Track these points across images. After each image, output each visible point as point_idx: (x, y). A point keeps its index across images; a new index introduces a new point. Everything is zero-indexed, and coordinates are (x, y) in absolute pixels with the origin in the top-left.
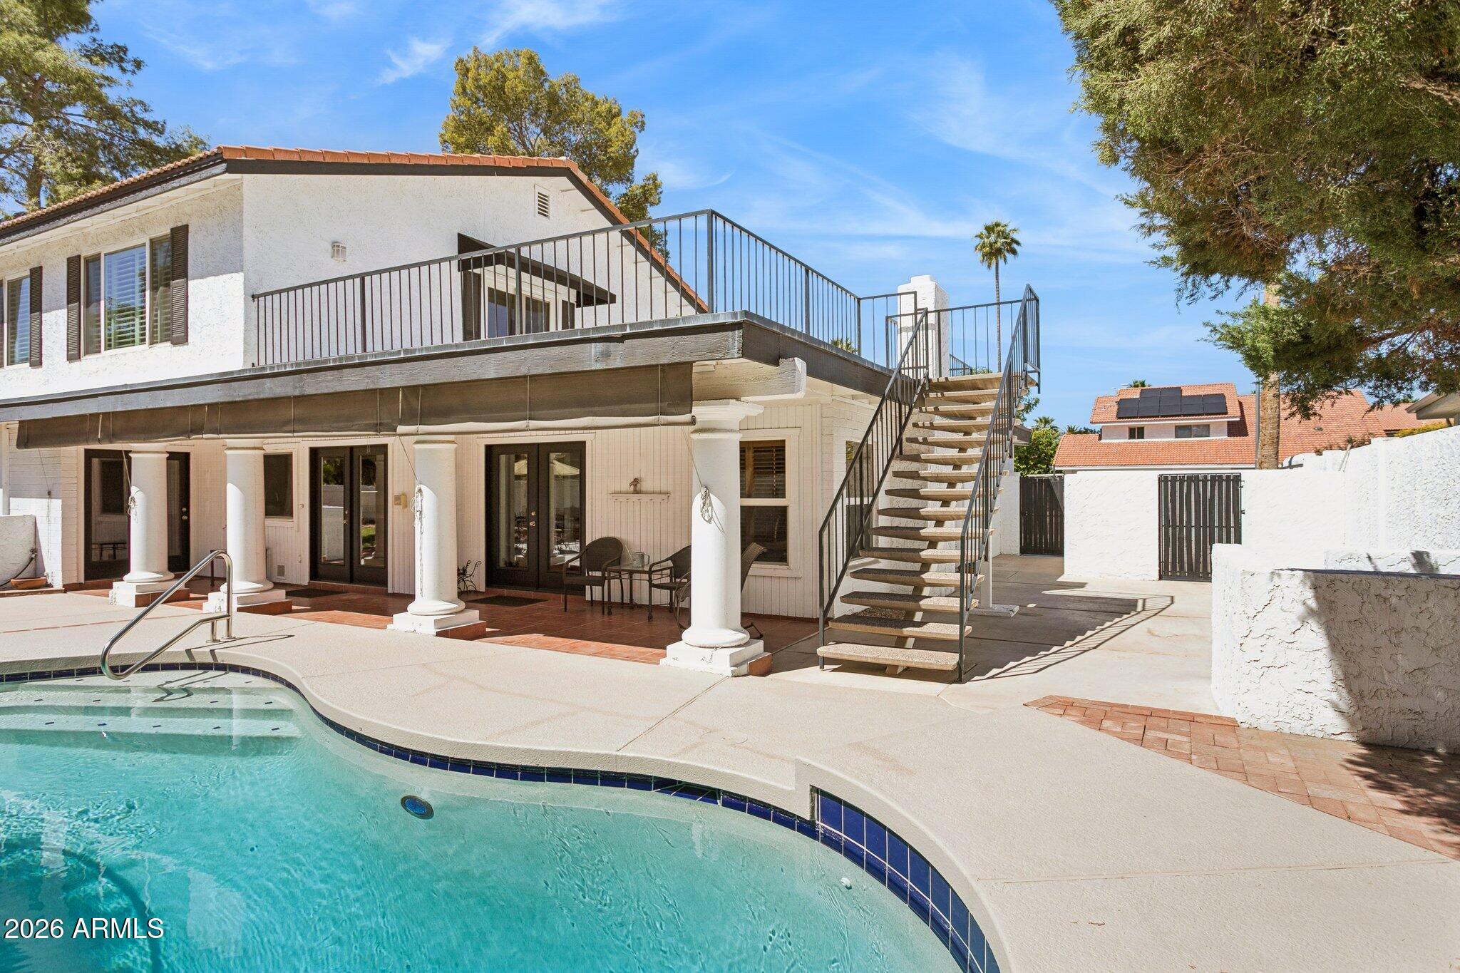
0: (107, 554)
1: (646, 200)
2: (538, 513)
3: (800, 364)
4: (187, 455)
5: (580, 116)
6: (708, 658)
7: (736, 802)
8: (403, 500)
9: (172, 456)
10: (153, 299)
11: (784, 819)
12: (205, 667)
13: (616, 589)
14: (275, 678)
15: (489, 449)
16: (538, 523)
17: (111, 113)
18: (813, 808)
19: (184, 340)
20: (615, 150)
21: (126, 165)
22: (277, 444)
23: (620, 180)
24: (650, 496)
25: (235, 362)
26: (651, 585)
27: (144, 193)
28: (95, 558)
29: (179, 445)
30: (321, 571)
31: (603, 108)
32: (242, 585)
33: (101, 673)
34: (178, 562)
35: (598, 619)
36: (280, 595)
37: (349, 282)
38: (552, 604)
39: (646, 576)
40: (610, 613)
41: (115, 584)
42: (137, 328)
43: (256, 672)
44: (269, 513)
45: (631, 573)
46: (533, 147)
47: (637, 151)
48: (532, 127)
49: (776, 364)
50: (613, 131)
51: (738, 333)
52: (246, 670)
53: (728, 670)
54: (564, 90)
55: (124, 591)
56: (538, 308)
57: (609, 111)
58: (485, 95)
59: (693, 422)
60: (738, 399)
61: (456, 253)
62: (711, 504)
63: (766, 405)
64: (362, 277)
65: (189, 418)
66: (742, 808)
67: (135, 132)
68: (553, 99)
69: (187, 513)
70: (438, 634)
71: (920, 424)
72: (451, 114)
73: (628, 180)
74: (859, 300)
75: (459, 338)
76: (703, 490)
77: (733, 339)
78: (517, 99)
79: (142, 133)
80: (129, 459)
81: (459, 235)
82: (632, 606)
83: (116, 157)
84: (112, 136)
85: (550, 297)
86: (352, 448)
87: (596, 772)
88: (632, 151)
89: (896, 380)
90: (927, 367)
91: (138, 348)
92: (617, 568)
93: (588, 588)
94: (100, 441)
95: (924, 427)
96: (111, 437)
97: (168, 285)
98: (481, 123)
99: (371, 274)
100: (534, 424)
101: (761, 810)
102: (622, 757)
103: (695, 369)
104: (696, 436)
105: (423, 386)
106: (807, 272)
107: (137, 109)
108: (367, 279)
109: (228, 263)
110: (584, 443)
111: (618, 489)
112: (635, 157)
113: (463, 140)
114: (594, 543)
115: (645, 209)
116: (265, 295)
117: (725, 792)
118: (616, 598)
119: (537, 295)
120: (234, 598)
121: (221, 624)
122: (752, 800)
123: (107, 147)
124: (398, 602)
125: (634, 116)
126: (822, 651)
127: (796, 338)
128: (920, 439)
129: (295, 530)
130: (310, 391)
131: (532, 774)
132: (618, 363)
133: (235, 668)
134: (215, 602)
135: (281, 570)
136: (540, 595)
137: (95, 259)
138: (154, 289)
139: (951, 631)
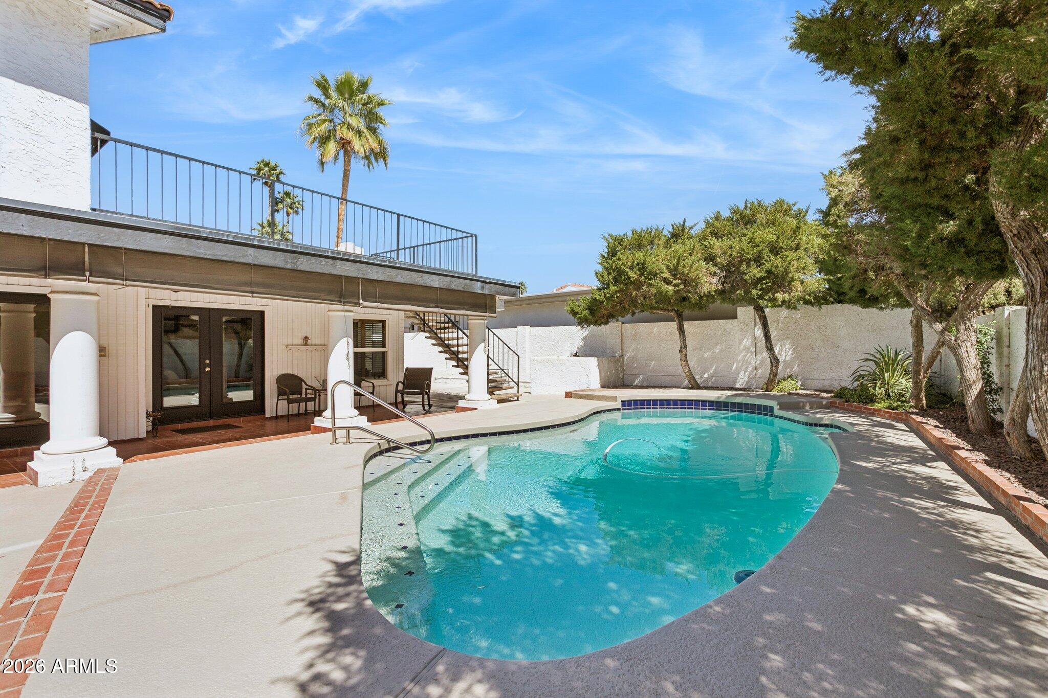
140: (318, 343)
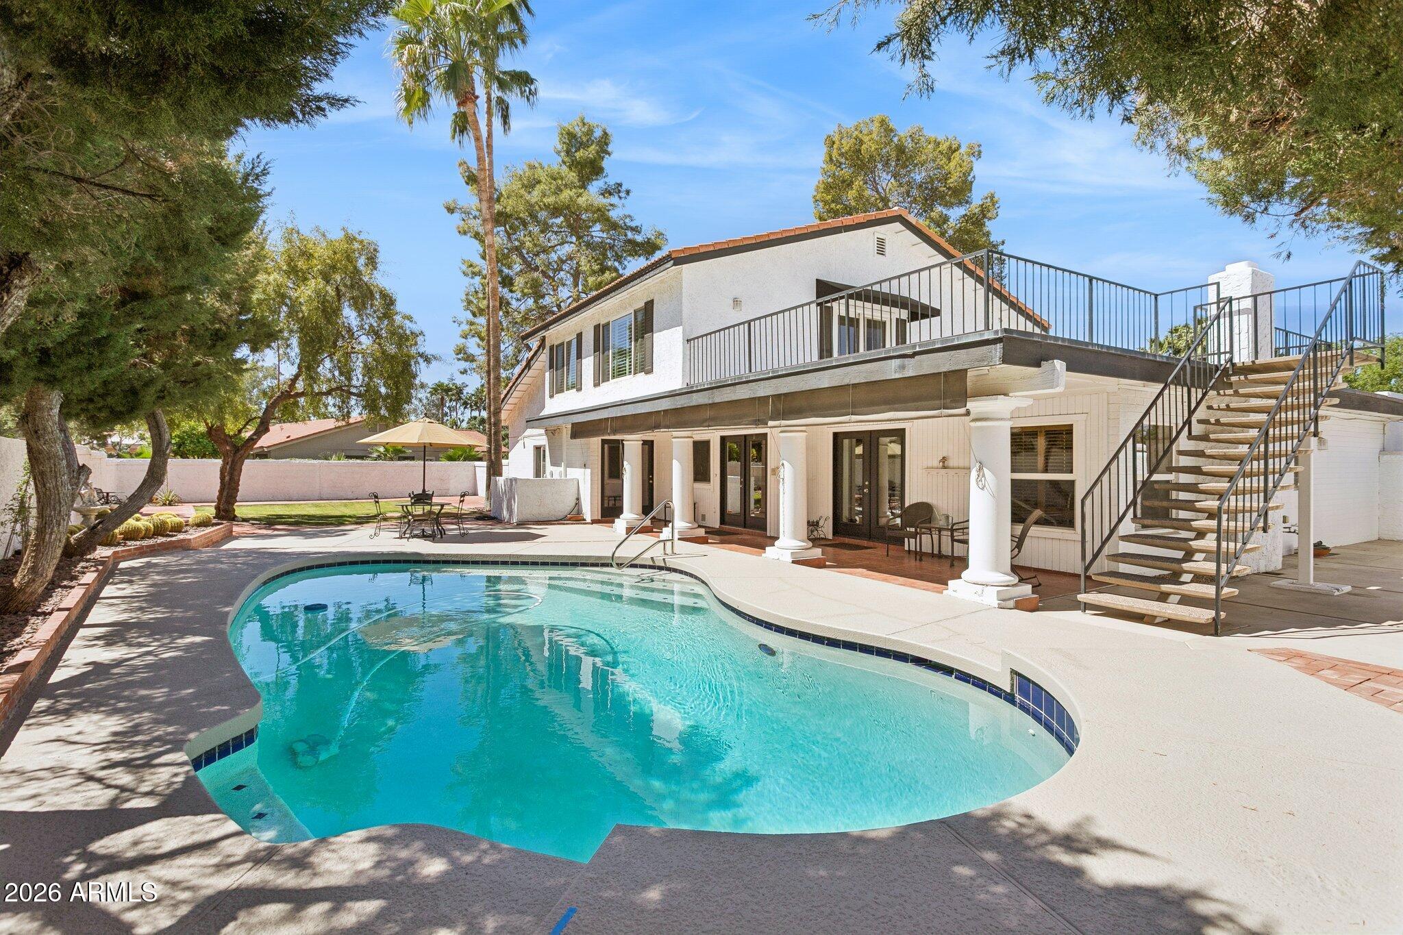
0: (612, 503)
1: (984, 216)
2: (870, 483)
3: (1059, 365)
4: (652, 442)
5: (924, 157)
6: (980, 592)
7: (964, 677)
8: (775, 471)
9: (645, 442)
10: (635, 346)
11: (995, 691)
12: (660, 568)
13: (926, 543)
14: (696, 578)
15: (836, 435)
16: (870, 490)
17: (614, 226)
18: (1012, 685)
19: (650, 371)
20: (953, 181)
21: (621, 257)
22: (701, 434)
23: (960, 203)
24: (957, 471)
25: (677, 384)
26: (953, 540)
27: (632, 284)
28: (606, 505)
29: (648, 436)
30: (727, 519)
31: (944, 147)
32: (681, 523)
33: (612, 566)
34: (647, 508)
35: (911, 563)
36: (701, 532)
37: (741, 327)
38: (879, 550)
39: (949, 533)
40: (921, 560)
41: (616, 520)
42: (627, 365)
43: (686, 574)
44: (696, 480)
45: (940, 530)
46: (884, 190)
47: (974, 177)
48: (884, 175)
49: (1039, 365)
50: (952, 164)
51: (999, 346)
52: (681, 572)
53: (995, 603)
54: (910, 140)
55: (620, 524)
56: (875, 327)
57: (950, 148)
58: (846, 159)
59: (968, 413)
60: (1006, 395)
61: (814, 298)
62: (984, 476)
63: (1036, 398)
64: (749, 322)
65: (653, 419)
66: (968, 682)
67: (626, 235)
68: (901, 150)
69: (652, 479)
70: (794, 562)
71: (1215, 406)
72: (821, 178)
73: (967, 202)
74: (1156, 296)
75: (815, 358)
76: (978, 465)
77: (996, 350)
78: (871, 157)
79: (630, 235)
80: (623, 445)
81: (818, 281)
82: (940, 556)
83: (616, 253)
84: (614, 240)
85: (886, 317)
86: (745, 436)
87: (873, 647)
88: (969, 178)
89: (1183, 368)
90: (1231, 352)
91: (628, 377)
92: (928, 525)
93: (906, 540)
94: (609, 434)
95: (1219, 409)
96: (615, 432)
97: (643, 337)
98: (843, 181)
99: (754, 320)
100: (854, 418)
101: (981, 684)
102: (889, 639)
103: (969, 374)
104: (973, 424)
105: (785, 394)
106: (1091, 281)
107: (627, 220)
108: (752, 323)
109: (675, 321)
110: (904, 430)
111: (930, 465)
112: (972, 182)
113: (830, 197)
114: (911, 506)
115: (983, 224)
116: (694, 339)
117: (957, 670)
118: (926, 548)
119: (877, 317)
120: (676, 531)
121: (669, 544)
122: (974, 677)
123: (612, 247)
124: (769, 541)
125: (972, 148)
126: (1082, 597)
127: (1060, 343)
128: (1213, 421)
129: (711, 490)
130: (717, 400)
131: (833, 643)
132: (910, 373)
133: (675, 570)
134: (666, 533)
135: (704, 517)
136: (871, 544)
137: (608, 324)
138: (636, 340)
139: (1209, 590)
140: (961, 465)
